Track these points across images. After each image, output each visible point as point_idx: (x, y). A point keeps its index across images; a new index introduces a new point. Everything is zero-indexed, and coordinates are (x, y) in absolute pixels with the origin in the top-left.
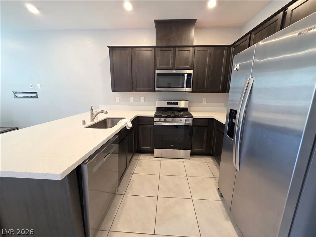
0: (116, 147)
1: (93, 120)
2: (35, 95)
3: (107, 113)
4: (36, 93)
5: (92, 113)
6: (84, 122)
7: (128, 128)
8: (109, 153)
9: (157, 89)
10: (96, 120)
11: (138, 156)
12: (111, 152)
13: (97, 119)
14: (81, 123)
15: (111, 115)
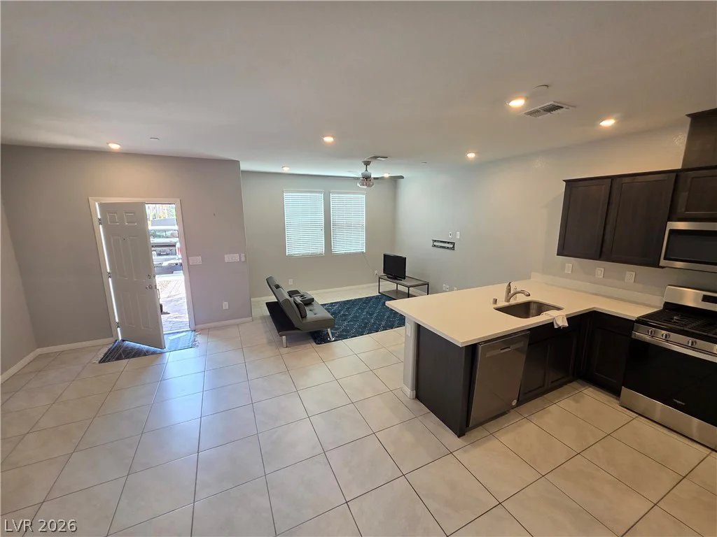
0: (523, 344)
1: (508, 300)
2: (452, 246)
3: (529, 295)
4: (453, 244)
5: (509, 290)
6: (495, 301)
7: (556, 327)
8: (509, 347)
9: (663, 262)
10: (513, 302)
11: (584, 386)
12: (512, 347)
13: (515, 299)
14: (492, 301)
15: (535, 297)
